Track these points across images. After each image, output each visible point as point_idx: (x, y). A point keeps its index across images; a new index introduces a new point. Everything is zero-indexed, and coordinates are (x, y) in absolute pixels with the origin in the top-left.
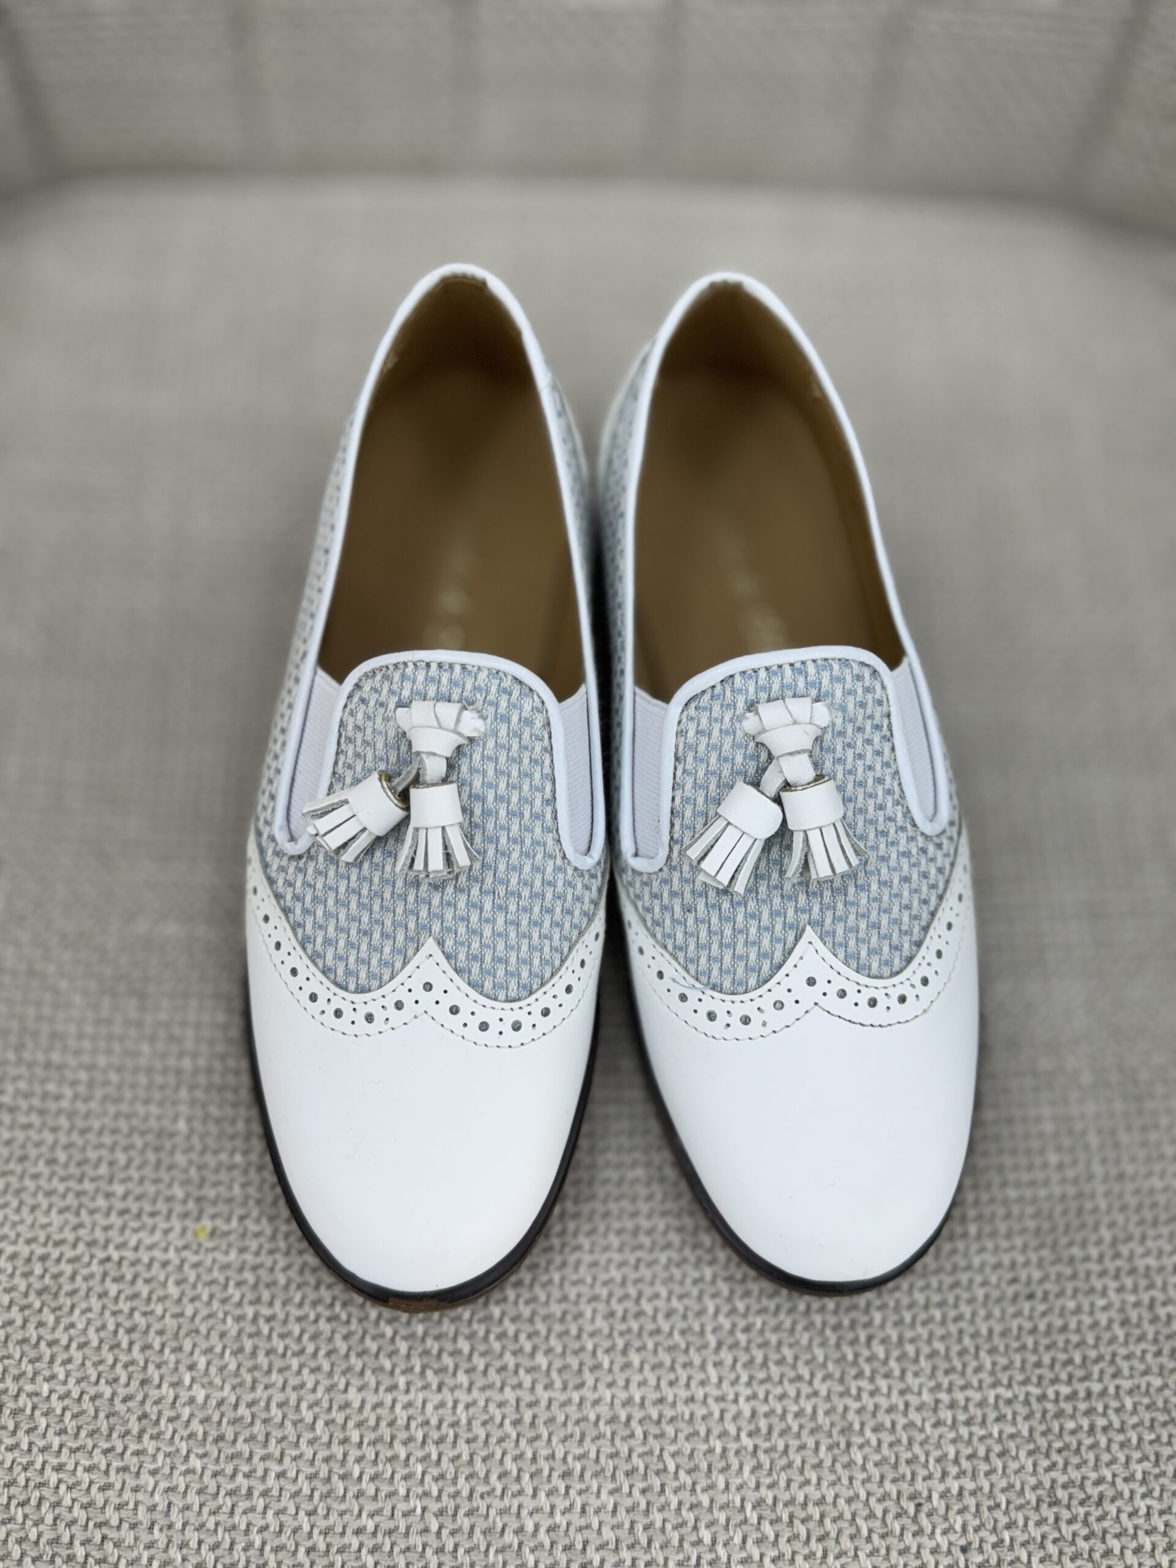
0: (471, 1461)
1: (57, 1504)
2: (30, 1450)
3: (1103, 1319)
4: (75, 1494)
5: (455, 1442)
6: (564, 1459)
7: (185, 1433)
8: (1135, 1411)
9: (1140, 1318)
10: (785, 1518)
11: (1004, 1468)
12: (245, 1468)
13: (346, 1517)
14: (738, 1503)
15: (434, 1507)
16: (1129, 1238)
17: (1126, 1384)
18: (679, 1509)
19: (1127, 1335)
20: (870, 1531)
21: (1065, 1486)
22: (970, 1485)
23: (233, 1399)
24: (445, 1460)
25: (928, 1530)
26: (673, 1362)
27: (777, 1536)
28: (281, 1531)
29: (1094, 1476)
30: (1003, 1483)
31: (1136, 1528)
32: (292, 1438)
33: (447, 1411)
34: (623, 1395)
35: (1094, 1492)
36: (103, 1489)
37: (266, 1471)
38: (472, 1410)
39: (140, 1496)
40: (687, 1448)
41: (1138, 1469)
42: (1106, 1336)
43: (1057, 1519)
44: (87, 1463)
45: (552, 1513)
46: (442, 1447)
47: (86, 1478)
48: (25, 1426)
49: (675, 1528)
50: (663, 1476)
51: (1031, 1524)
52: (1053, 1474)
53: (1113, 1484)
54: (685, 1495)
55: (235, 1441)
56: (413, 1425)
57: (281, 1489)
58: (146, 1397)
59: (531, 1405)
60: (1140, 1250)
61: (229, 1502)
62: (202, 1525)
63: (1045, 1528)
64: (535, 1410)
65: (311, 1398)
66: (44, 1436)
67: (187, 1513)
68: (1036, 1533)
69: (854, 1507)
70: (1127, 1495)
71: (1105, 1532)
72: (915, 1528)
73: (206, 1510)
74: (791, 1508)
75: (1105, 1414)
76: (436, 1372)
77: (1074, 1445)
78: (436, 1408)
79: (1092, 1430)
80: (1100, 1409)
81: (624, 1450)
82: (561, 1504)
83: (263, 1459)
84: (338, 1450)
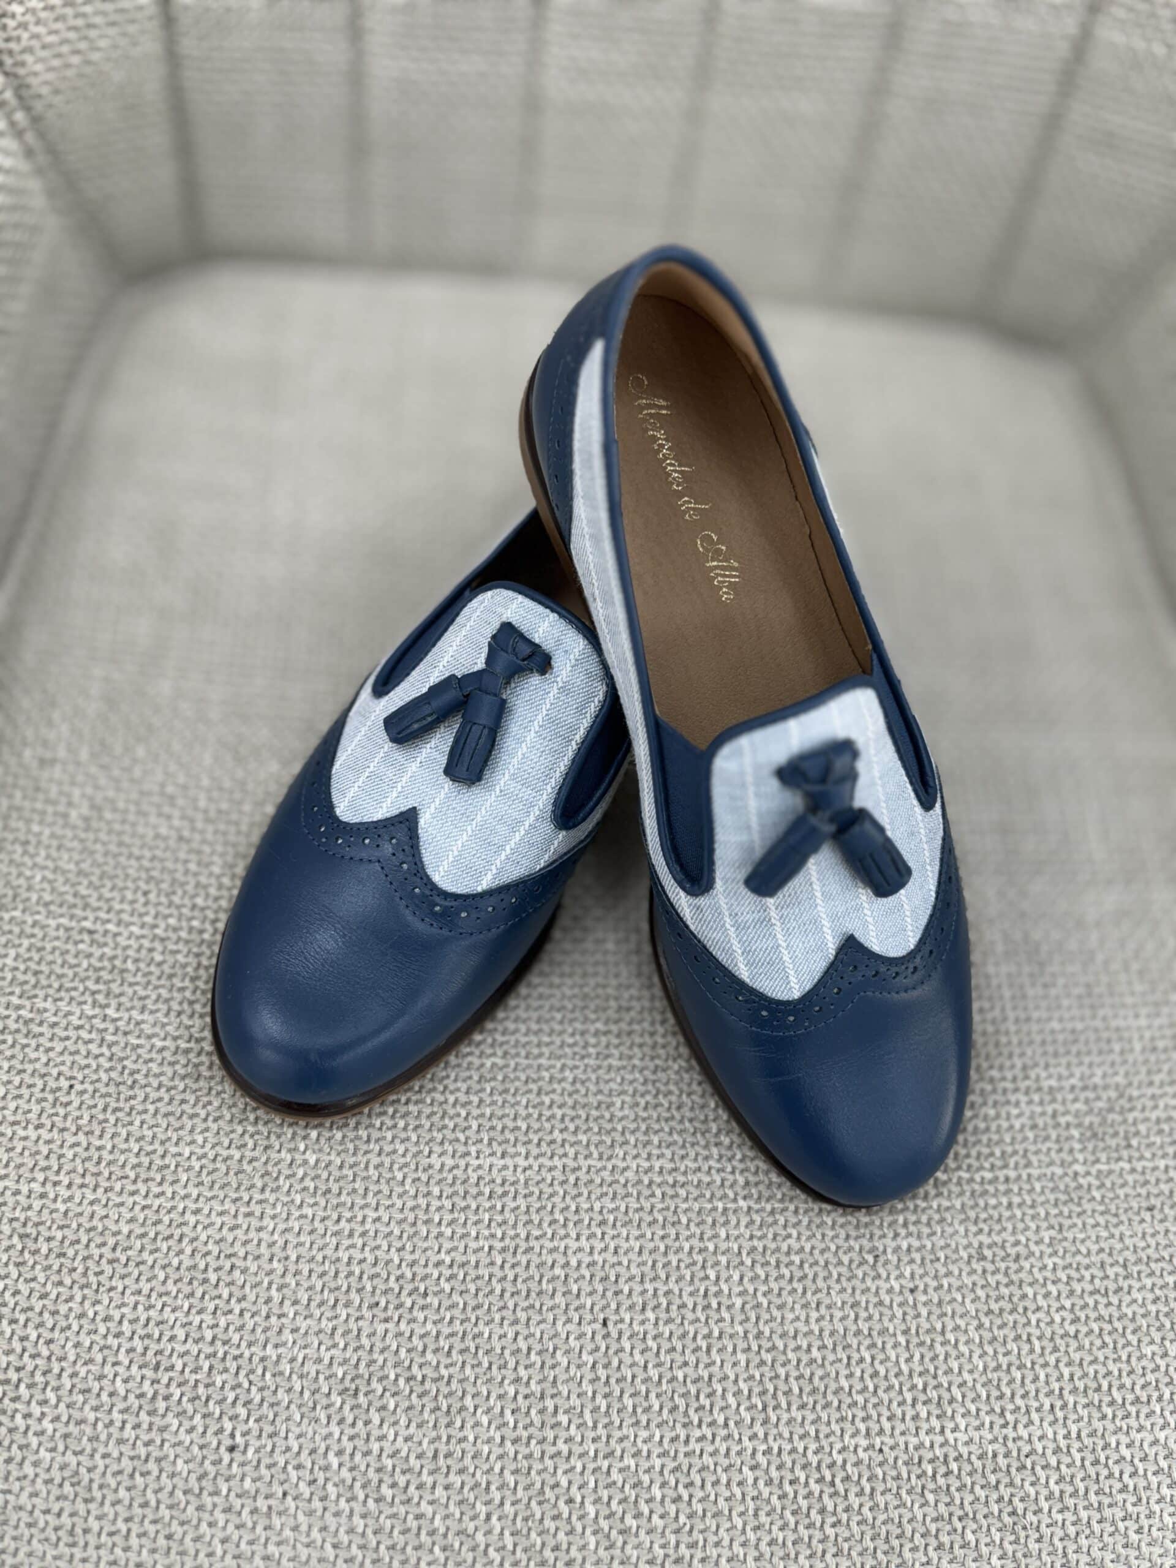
0: (528, 1212)
1: (196, 1239)
2: (173, 1198)
3: (1017, 1125)
4: (210, 1231)
5: (515, 1198)
6: (601, 1212)
7: (298, 1187)
8: (1043, 1192)
9: (1046, 1125)
10: (773, 1262)
11: (943, 1232)
12: (348, 1215)
13: (429, 1253)
14: (736, 1250)
15: (498, 1245)
16: (1036, 1065)
17: (1035, 1172)
18: (690, 1253)
19: (1036, 1137)
20: (840, 1275)
21: (990, 1247)
22: (916, 1244)
23: (338, 1162)
24: (507, 1209)
25: (884, 1275)
26: (684, 1141)
27: (767, 1276)
28: (375, 1264)
29: (1012, 1239)
30: (942, 1243)
31: (1045, 1279)
32: (386, 1192)
33: (508, 1173)
34: (646, 1165)
35: (1013, 1251)
36: (231, 1229)
37: (365, 1217)
38: (528, 1173)
39: (263, 1235)
40: (696, 1206)
41: (1046, 1235)
42: (1019, 1137)
43: (984, 1271)
44: (220, 1209)
45: (591, 1253)
46: (504, 1200)
47: (219, 1221)
48: (170, 1178)
49: (687, 1267)
50: (677, 1227)
51: (964, 1274)
52: (981, 1238)
53: (1027, 1246)
54: (695, 1242)
55: (340, 1194)
56: (482, 1183)
57: (376, 1232)
58: (268, 1160)
59: (574, 1170)
60: (1044, 1074)
61: (334, 1241)
62: (313, 1258)
63: (975, 1277)
64: (578, 1173)
65: (402, 1160)
66: (185, 1186)
67: (300, 1249)
68: (968, 1281)
69: (826, 1255)
70: (1037, 1254)
71: (1021, 1282)
72: (873, 1274)
73: (315, 1246)
74: (777, 1255)
75: (1019, 1194)
76: (500, 1144)
77: (996, 1216)
78: (500, 1171)
79: (1010, 1205)
80: (1016, 1190)
81: (647, 1206)
82: (599, 1246)
83: (362, 1208)
84: (422, 1202)
